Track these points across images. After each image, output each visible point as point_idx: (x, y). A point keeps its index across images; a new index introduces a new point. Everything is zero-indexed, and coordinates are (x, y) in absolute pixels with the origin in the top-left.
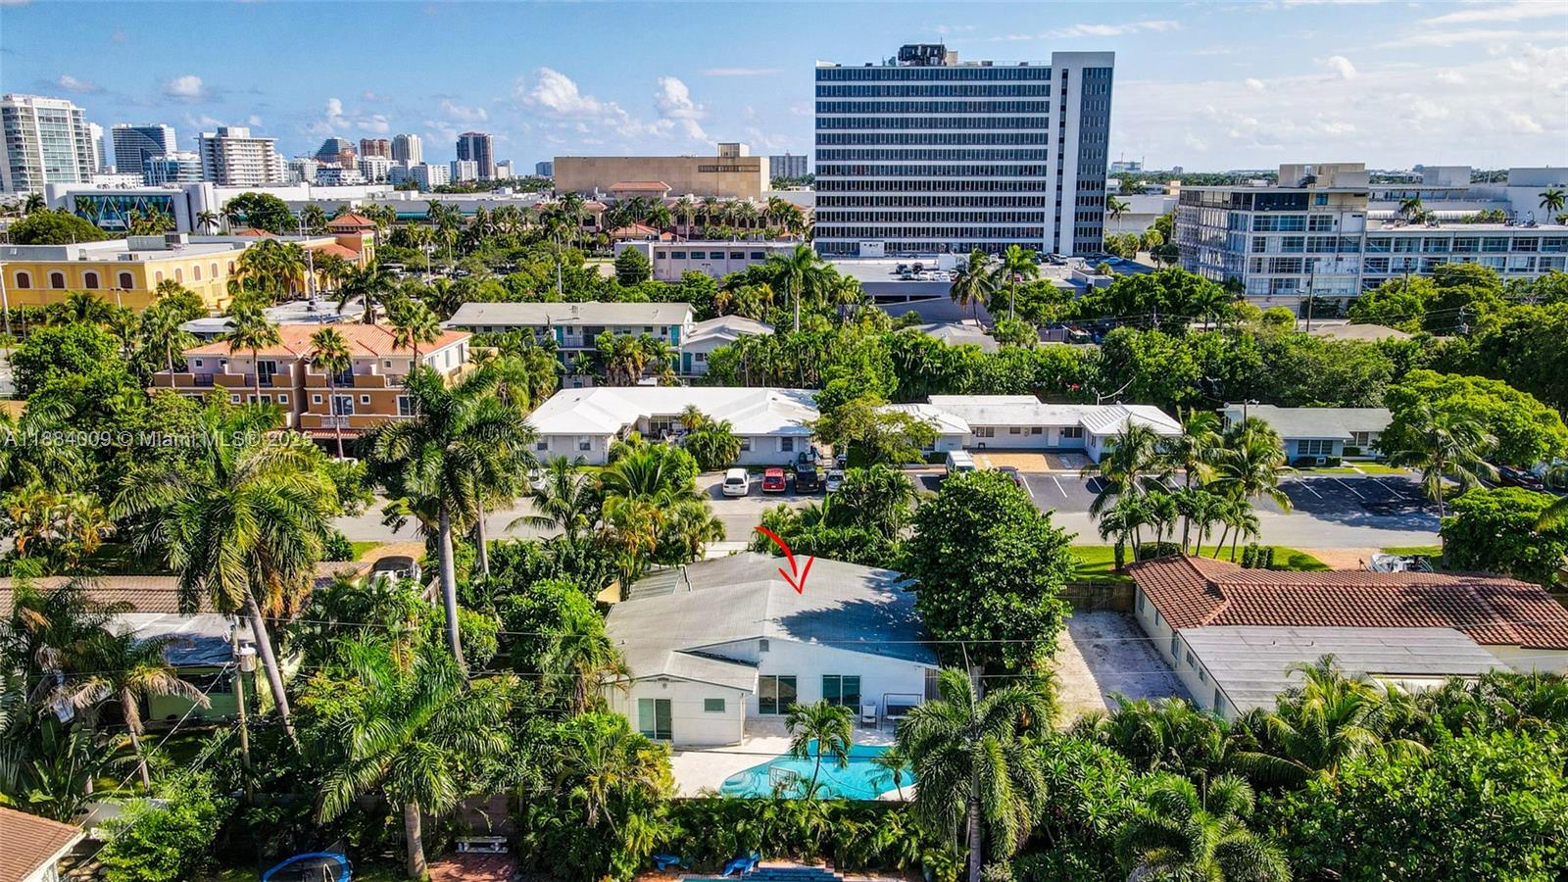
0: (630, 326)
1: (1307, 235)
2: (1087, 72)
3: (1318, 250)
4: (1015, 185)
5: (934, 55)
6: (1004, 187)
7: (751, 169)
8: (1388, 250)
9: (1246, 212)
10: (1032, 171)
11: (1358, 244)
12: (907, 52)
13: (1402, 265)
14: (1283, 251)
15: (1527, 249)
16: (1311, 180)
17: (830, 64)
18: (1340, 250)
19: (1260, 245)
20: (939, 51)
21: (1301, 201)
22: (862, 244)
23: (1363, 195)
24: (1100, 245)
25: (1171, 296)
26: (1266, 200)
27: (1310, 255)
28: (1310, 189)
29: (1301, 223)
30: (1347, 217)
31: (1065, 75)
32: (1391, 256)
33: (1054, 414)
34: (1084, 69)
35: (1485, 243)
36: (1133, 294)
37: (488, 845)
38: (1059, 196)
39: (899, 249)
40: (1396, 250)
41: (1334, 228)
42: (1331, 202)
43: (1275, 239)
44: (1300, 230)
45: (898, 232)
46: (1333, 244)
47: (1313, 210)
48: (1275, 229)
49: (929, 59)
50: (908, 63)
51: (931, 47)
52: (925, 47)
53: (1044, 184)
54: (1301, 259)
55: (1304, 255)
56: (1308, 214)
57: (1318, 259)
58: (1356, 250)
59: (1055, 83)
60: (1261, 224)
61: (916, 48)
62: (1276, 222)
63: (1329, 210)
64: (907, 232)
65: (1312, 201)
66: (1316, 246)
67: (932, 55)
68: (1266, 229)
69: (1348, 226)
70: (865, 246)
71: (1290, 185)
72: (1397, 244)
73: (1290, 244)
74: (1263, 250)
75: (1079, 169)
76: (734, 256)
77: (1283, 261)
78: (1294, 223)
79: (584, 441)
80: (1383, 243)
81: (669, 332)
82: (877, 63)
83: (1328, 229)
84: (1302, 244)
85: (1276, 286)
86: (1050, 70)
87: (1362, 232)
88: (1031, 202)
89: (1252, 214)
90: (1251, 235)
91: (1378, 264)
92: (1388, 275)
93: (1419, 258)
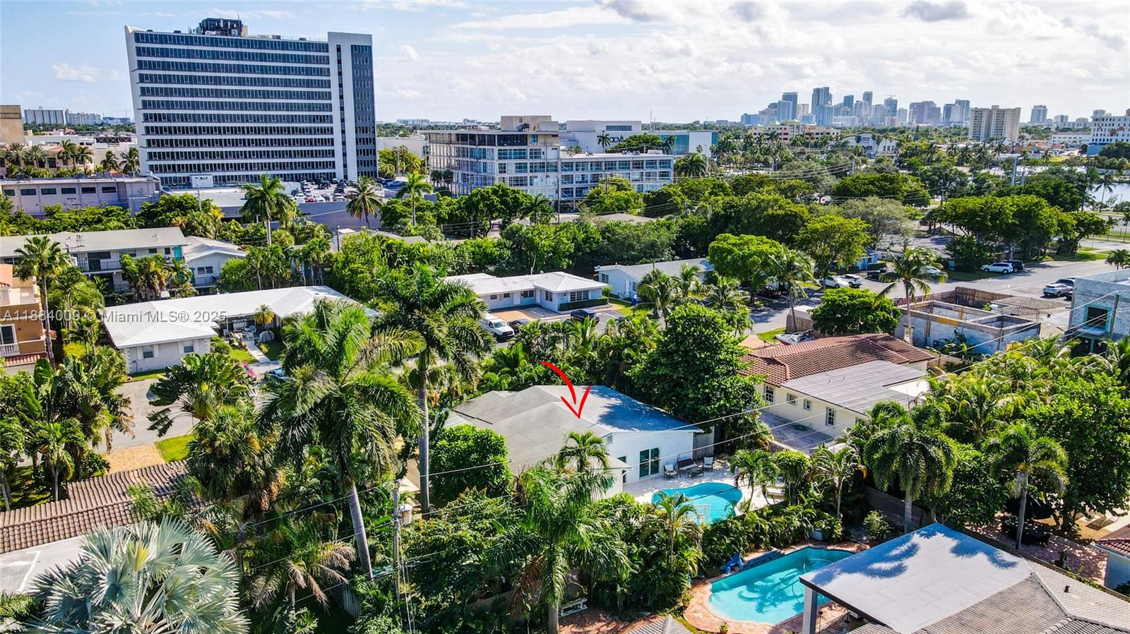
0: (135, 250)
1: (528, 161)
2: (354, 48)
3: (536, 171)
4: (310, 130)
5: (233, 28)
6: (302, 131)
7: (12, 116)
8: (572, 170)
9: (492, 147)
10: (322, 119)
11: (556, 167)
12: (209, 24)
13: (580, 179)
14: (516, 172)
15: (639, 168)
16: (526, 126)
17: (144, 30)
18: (548, 171)
19: (503, 169)
20: (238, 25)
21: (522, 140)
22: (193, 178)
23: (556, 136)
24: (376, 172)
25: (504, 203)
26: (505, 139)
27: (532, 174)
28: (526, 132)
29: (524, 153)
30: (549, 149)
31: (339, 49)
32: (574, 173)
33: (515, 283)
34: (352, 46)
35: (620, 165)
36: (478, 202)
37: (575, 608)
38: (344, 137)
39: (224, 181)
40: (577, 170)
41: (543, 156)
42: (541, 140)
43: (511, 164)
44: (524, 158)
45: (222, 167)
46: (543, 167)
47: (530, 146)
48: (510, 158)
49: (230, 30)
50: (214, 33)
51: (231, 21)
52: (226, 22)
53: (332, 129)
54: (526, 177)
55: (529, 175)
56: (528, 148)
57: (536, 177)
58: (556, 171)
59: (332, 55)
60: (502, 155)
61: (218, 21)
62: (510, 154)
63: (538, 145)
64: (229, 167)
65: (530, 140)
66: (534, 168)
67: (232, 27)
68: (505, 158)
69: (550, 155)
70: (196, 179)
71: (513, 130)
72: (577, 166)
73: (520, 167)
74: (505, 172)
75: (356, 118)
76: (86, 190)
77: (517, 179)
78: (520, 154)
79: (188, 344)
80: (568, 165)
81: (172, 251)
82: (185, 32)
83: (540, 158)
84: (526, 167)
86: (327, 45)
87: (558, 158)
88: (324, 142)
89: (496, 149)
90: (497, 163)
91: (568, 179)
92: (574, 186)
93: (589, 174)
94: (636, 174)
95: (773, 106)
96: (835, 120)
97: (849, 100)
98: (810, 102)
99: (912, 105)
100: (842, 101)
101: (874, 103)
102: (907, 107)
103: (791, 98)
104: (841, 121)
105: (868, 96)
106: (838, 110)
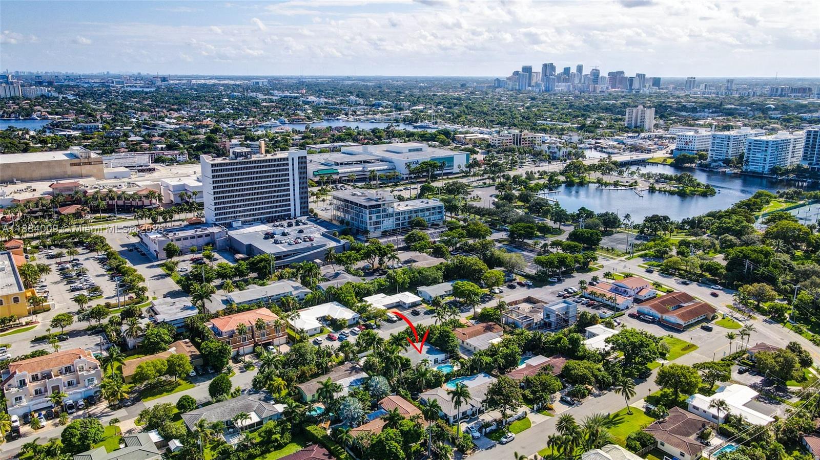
0: (280, 294)
1: (381, 214)
7: (98, 163)
9: (366, 210)
10: (285, 190)
11: (393, 215)
13: (403, 219)
14: (376, 219)
15: (428, 210)
16: (380, 199)
18: (389, 217)
19: (370, 218)
21: (379, 206)
22: (233, 222)
23: (393, 202)
24: (308, 211)
26: (371, 206)
27: (382, 219)
30: (390, 208)
31: (293, 159)
32: (400, 216)
34: (298, 157)
35: (420, 210)
39: (245, 222)
43: (374, 217)
45: (244, 216)
46: (387, 216)
47: (382, 207)
48: (374, 214)
54: (380, 221)
56: (381, 209)
57: (384, 220)
58: (393, 217)
59: (290, 162)
60: (370, 213)
62: (374, 212)
63: (386, 207)
64: (247, 216)
66: (384, 217)
68: (372, 214)
69: (390, 210)
70: (235, 223)
72: (402, 213)
73: (377, 217)
76: (199, 237)
77: (376, 222)
78: (378, 211)
80: (398, 213)
83: (386, 212)
84: (380, 217)
85: (375, 228)
86: (287, 157)
87: (394, 211)
89: (368, 211)
90: (368, 216)
91: (398, 219)
92: (400, 222)
93: (407, 216)
94: (427, 213)
95: (516, 73)
96: (557, 86)
97: (567, 70)
98: (540, 71)
99: (610, 74)
100: (563, 71)
101: (584, 73)
102: (606, 75)
103: (528, 70)
104: (561, 87)
105: (580, 68)
106: (559, 78)
